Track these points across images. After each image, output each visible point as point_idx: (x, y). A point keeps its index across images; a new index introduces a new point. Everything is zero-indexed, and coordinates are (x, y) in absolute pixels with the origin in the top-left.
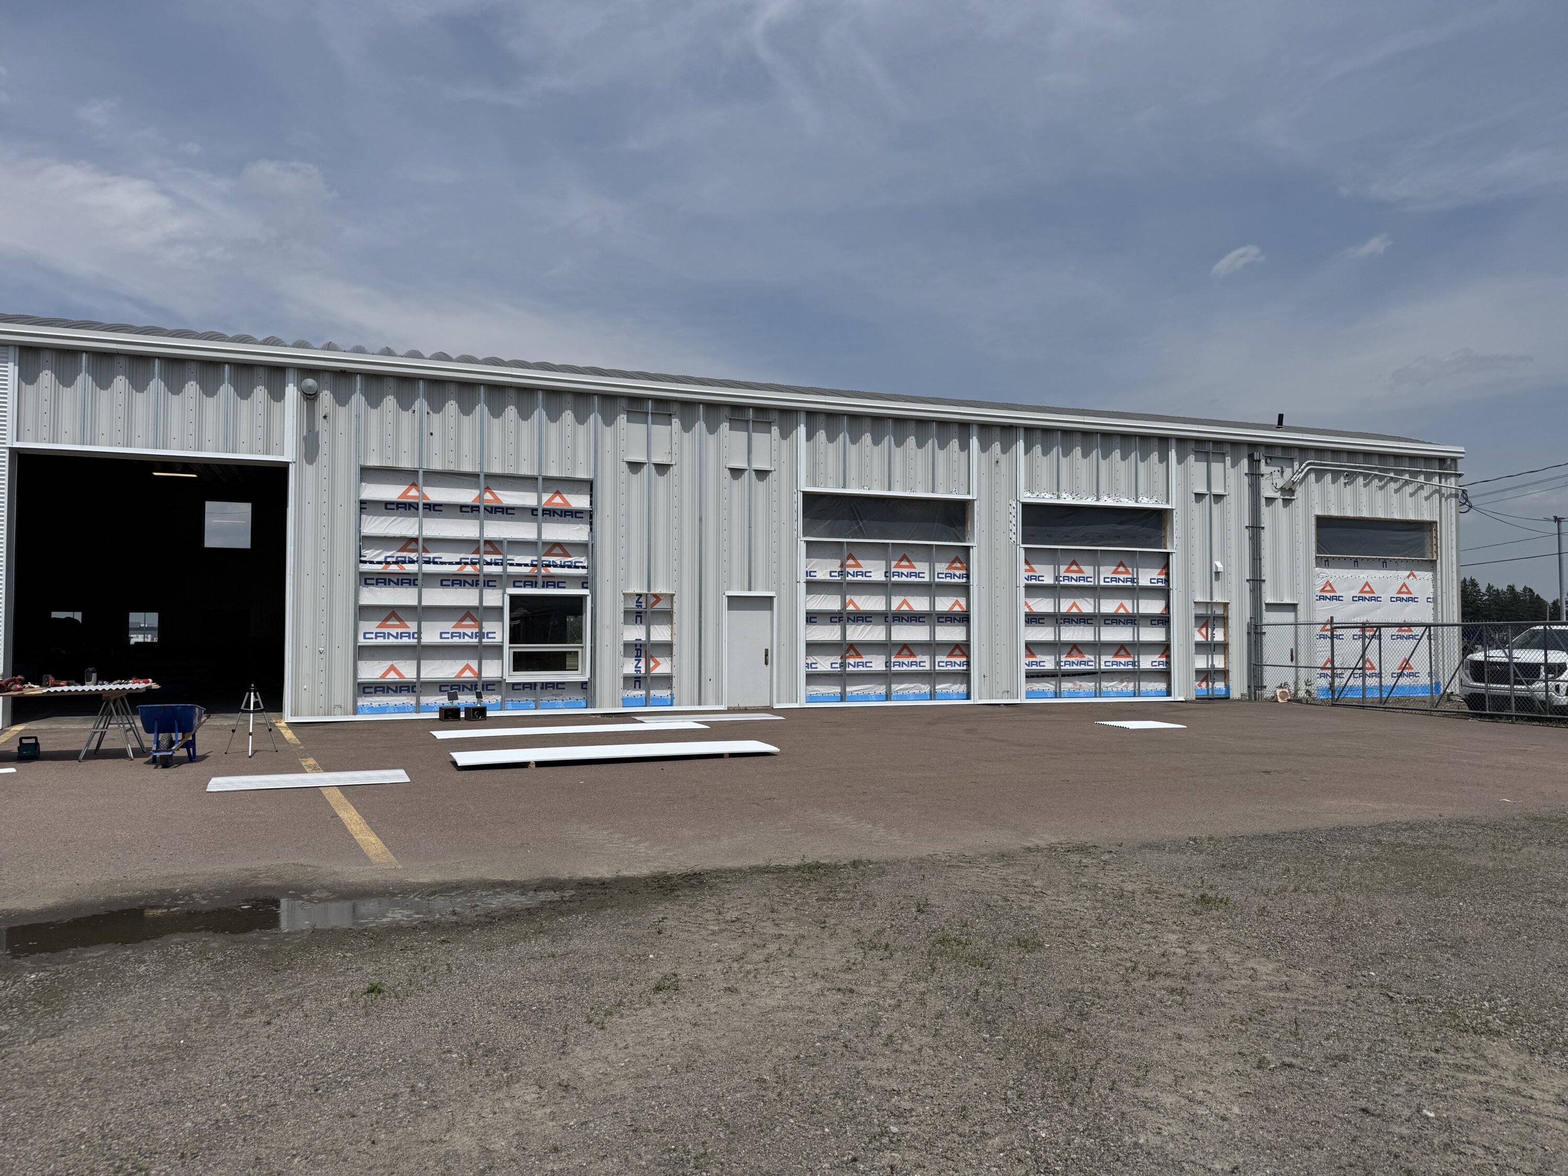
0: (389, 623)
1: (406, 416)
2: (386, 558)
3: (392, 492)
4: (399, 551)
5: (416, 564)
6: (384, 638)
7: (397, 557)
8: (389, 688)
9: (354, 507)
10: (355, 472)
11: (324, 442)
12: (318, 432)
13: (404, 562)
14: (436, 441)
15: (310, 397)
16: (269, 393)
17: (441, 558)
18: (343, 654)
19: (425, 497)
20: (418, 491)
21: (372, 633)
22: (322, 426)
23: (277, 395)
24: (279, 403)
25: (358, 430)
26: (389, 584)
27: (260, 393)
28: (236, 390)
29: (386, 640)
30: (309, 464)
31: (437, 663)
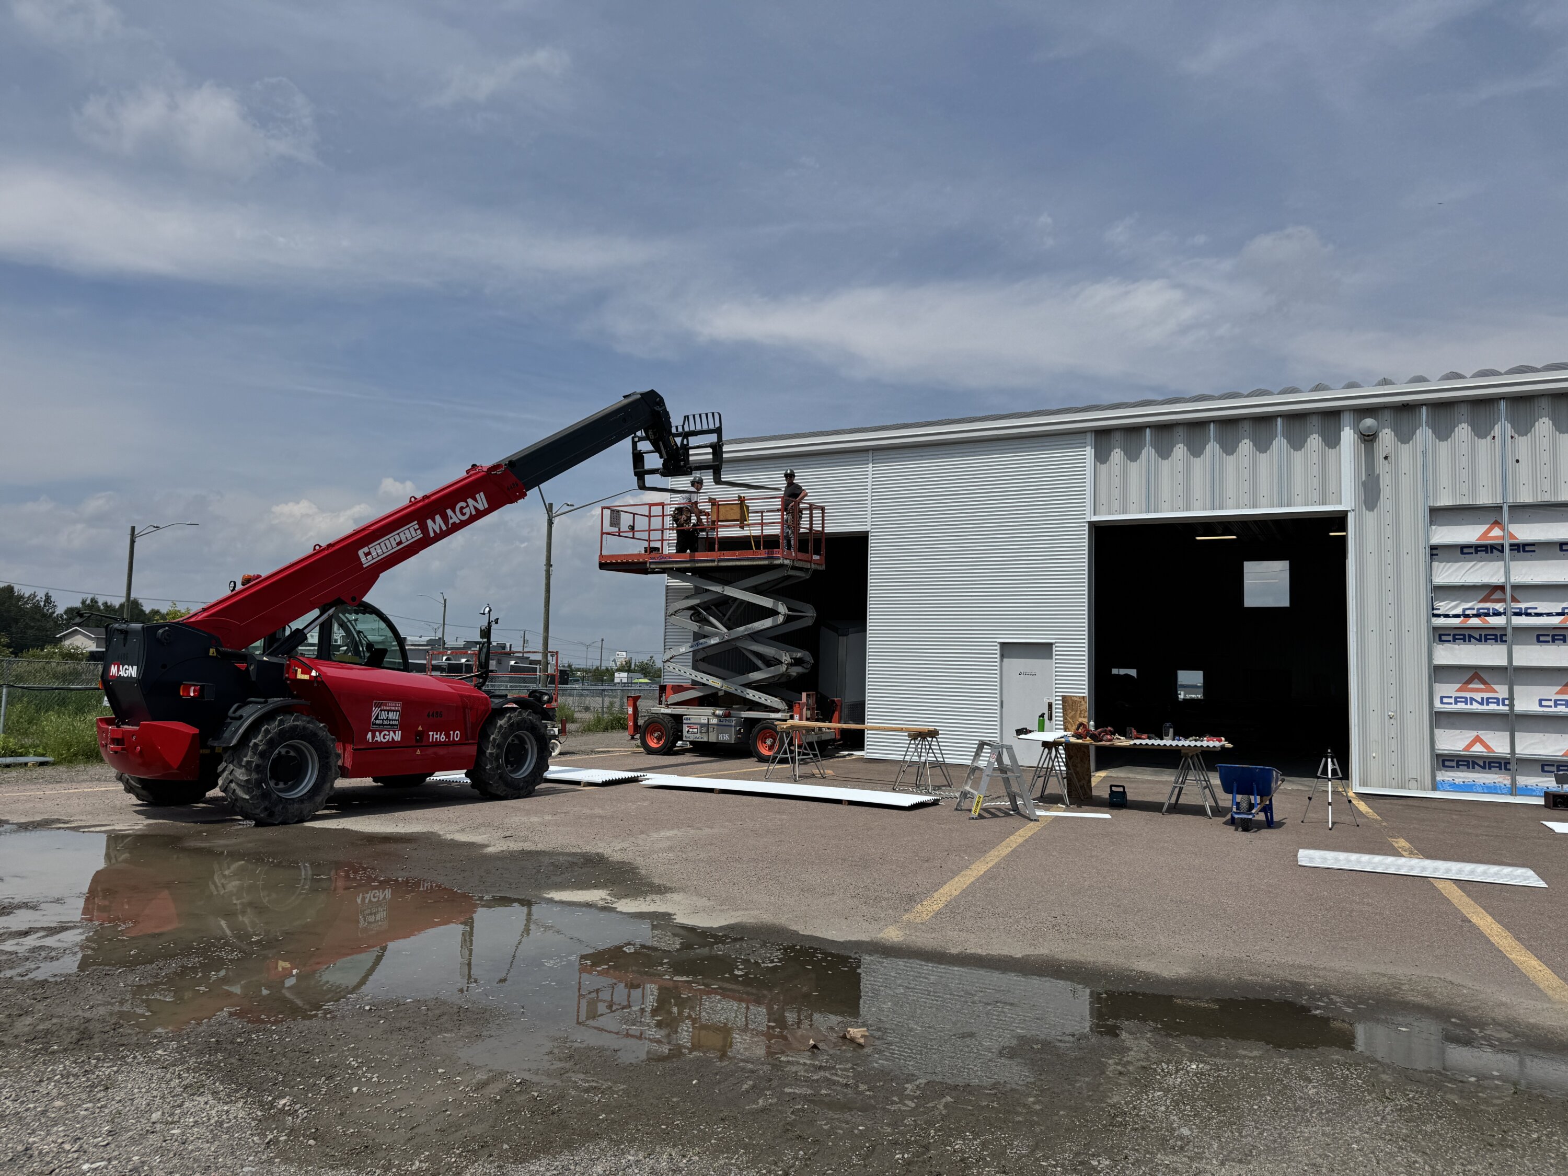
0: (1471, 686)
1: (1483, 444)
2: (1464, 610)
3: (1469, 534)
4: (1480, 602)
5: (1503, 617)
6: (1466, 704)
7: (1478, 609)
8: (1474, 763)
9: (1423, 554)
10: (1423, 515)
11: (1385, 485)
12: (1379, 475)
13: (1487, 615)
14: (1524, 469)
15: (1368, 439)
16: (1324, 440)
17: (1536, 608)
18: (1418, 721)
19: (1512, 536)
20: (1503, 530)
21: (1451, 697)
22: (1382, 468)
23: (1332, 441)
24: (1334, 450)
25: (1425, 466)
26: (1470, 641)
27: (1314, 441)
28: (1289, 442)
29: (1469, 706)
30: (1369, 511)
31: (1538, 736)
